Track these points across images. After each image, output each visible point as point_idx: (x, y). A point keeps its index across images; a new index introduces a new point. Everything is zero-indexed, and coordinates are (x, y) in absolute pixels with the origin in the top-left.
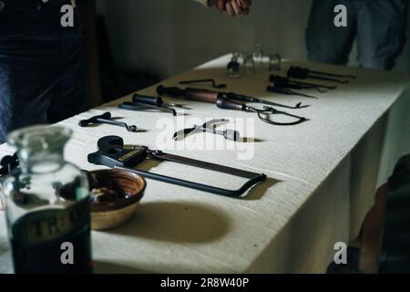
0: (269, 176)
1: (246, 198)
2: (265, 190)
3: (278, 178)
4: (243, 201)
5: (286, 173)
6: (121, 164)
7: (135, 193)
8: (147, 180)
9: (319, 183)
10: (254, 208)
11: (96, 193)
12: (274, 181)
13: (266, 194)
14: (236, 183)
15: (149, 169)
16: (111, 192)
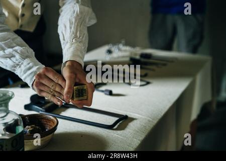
0: (129, 116)
1: (116, 129)
2: (127, 124)
3: (134, 117)
4: (115, 131)
5: (139, 114)
6: (44, 110)
7: (51, 128)
8: (58, 119)
9: (157, 120)
10: (121, 135)
11: (29, 128)
12: (132, 119)
13: (128, 127)
14: (111, 120)
15: (60, 113)
16: (37, 127)
